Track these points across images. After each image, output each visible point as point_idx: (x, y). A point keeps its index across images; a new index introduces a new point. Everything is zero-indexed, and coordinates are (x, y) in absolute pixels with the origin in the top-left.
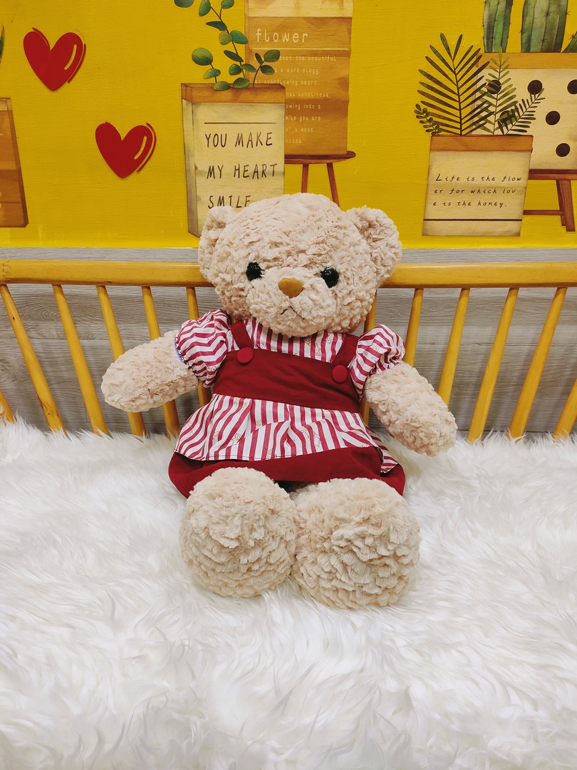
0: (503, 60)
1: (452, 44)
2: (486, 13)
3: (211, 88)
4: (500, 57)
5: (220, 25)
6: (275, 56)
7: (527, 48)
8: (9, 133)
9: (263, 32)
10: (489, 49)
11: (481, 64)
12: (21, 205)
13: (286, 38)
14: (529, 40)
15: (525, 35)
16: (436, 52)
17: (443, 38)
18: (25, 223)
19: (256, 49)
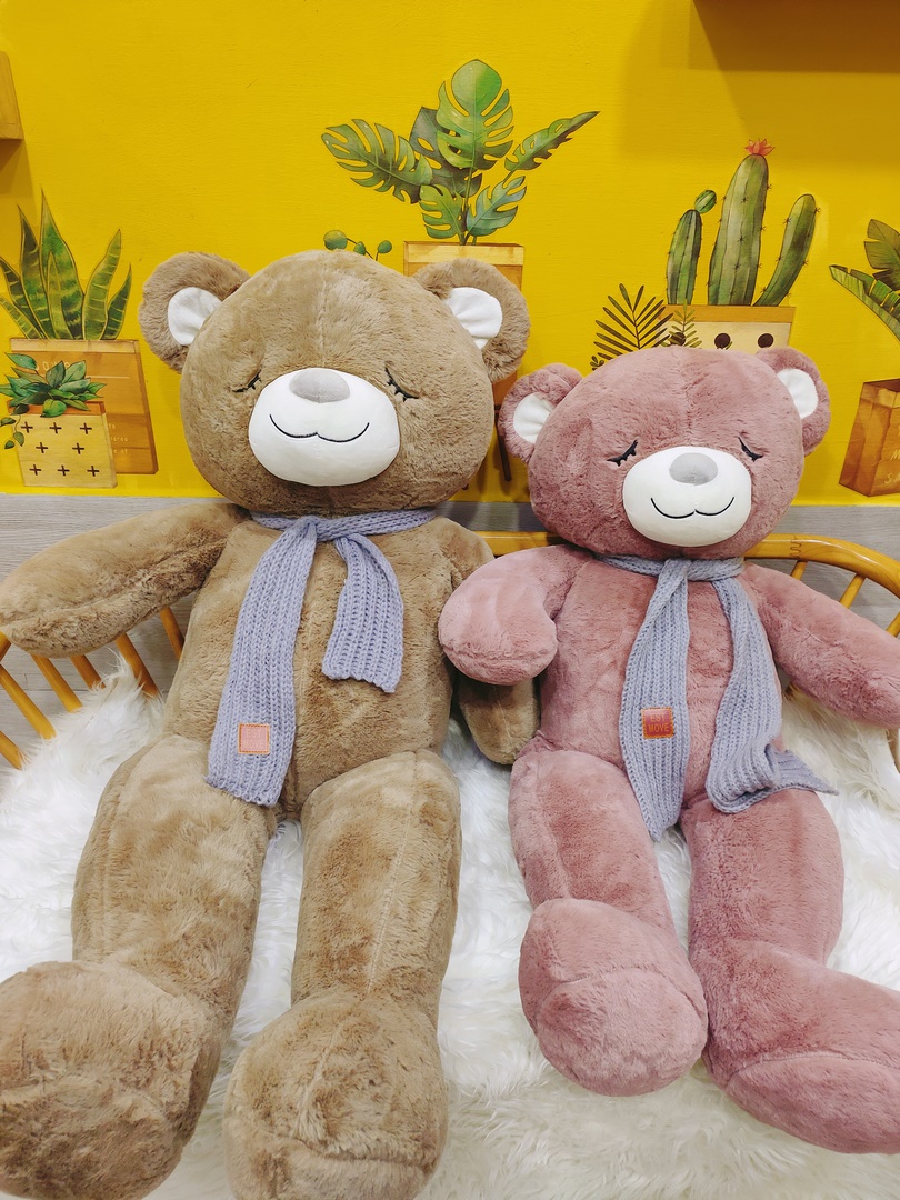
0: (688, 313)
1: (633, 295)
2: (670, 264)
4: (685, 309)
7: (714, 300)
8: (137, 377)
10: (673, 301)
11: (663, 315)
12: (149, 451)
14: (717, 293)
15: (712, 288)
16: (614, 303)
17: (622, 288)
18: (155, 470)
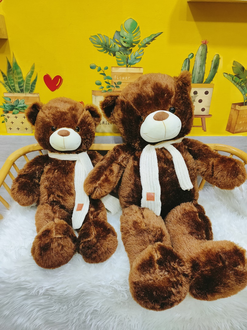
3: (101, 91)
5: (104, 74)
6: (120, 83)
9: (116, 76)
13: (123, 78)
19: (114, 81)
